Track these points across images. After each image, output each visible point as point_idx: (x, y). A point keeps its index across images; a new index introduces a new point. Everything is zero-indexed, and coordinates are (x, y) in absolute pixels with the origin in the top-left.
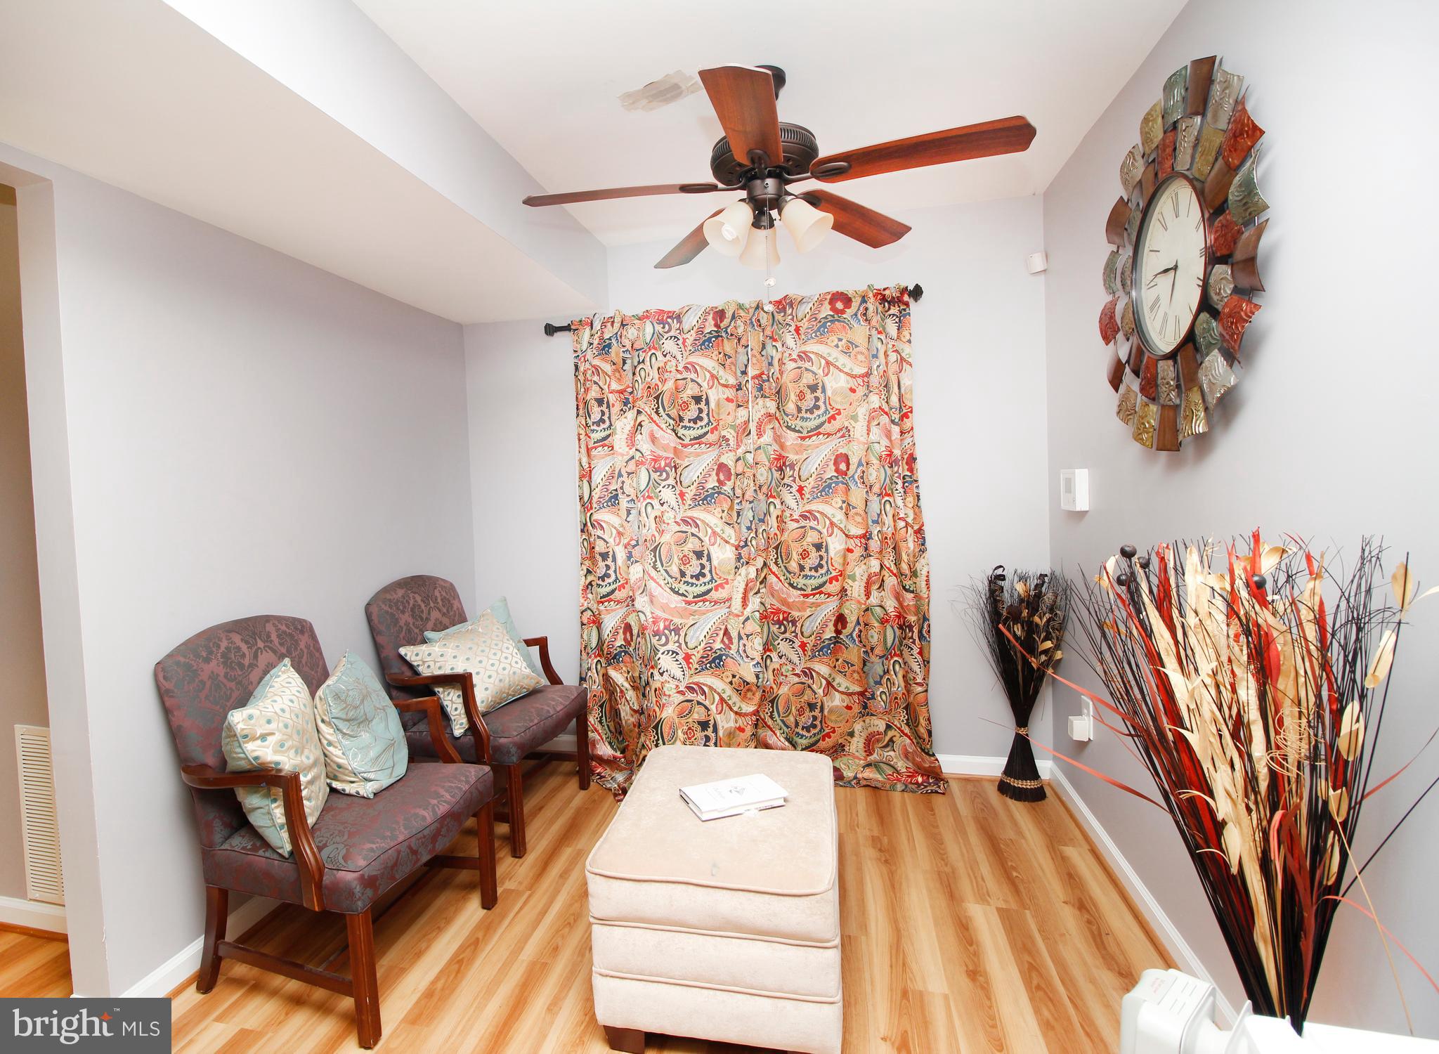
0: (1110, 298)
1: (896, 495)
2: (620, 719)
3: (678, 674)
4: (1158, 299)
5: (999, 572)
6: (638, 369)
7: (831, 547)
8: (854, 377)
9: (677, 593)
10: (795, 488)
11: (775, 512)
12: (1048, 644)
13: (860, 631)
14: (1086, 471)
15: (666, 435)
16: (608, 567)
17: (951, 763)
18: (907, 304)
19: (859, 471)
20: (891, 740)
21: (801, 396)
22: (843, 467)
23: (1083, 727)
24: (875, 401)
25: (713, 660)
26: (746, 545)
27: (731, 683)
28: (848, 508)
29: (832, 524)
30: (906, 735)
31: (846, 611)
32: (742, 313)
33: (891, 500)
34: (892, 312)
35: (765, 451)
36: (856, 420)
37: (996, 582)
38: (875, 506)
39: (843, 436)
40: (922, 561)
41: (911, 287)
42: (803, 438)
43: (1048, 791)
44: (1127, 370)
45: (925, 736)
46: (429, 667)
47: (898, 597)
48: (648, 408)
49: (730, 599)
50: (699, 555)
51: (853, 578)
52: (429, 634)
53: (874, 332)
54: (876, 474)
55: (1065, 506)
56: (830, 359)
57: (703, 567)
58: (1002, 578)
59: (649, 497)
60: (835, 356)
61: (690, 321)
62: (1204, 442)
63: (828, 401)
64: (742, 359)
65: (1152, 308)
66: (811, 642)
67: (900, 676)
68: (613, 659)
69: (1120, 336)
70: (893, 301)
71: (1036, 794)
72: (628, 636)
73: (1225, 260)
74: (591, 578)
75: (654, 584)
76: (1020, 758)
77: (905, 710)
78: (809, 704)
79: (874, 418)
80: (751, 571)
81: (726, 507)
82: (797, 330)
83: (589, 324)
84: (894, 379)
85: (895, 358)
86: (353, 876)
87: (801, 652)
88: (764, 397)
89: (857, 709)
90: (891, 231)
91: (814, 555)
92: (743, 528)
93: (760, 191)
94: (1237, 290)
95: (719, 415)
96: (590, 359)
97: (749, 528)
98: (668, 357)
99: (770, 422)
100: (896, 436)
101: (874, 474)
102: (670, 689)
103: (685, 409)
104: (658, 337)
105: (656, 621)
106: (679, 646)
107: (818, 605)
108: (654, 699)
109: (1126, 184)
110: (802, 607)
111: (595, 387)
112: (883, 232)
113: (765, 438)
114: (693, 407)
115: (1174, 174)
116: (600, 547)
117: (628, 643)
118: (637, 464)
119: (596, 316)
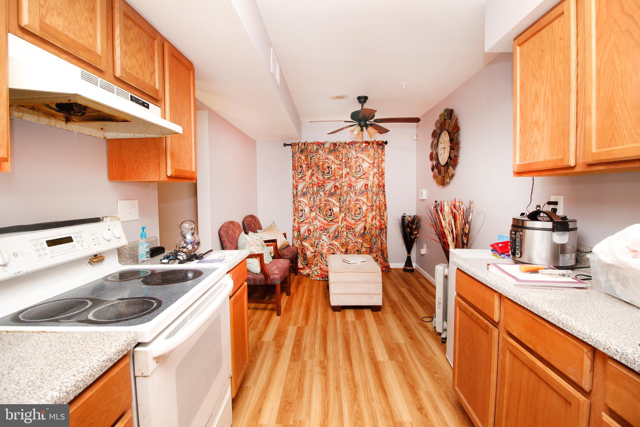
0: (431, 151)
1: (380, 195)
2: (307, 256)
3: (327, 241)
4: (441, 154)
5: (404, 215)
7: (363, 208)
8: (370, 163)
9: (325, 220)
10: (354, 192)
11: (348, 199)
12: (416, 232)
13: (370, 231)
14: (426, 190)
15: (321, 177)
16: (303, 213)
17: (392, 265)
18: (384, 146)
19: (370, 188)
20: (378, 259)
21: (356, 168)
22: (367, 187)
23: (424, 251)
24: (375, 170)
25: (336, 237)
26: (342, 208)
27: (340, 243)
28: (367, 198)
29: (364, 202)
30: (381, 258)
31: (366, 226)
32: (341, 145)
33: (379, 196)
34: (380, 147)
35: (346, 182)
36: (370, 175)
37: (403, 218)
38: (375, 198)
39: (367, 179)
40: (386, 213)
41: (385, 141)
42: (356, 179)
43: (415, 270)
44: (435, 167)
45: (386, 257)
46: (263, 238)
47: (379, 222)
48: (316, 169)
49: (338, 221)
50: (330, 210)
51: (368, 217)
52: (258, 231)
53: (376, 152)
54: (375, 190)
55: (421, 198)
56: (364, 159)
57: (331, 213)
58: (405, 216)
59: (317, 194)
60: (365, 158)
61: (327, 146)
62: (448, 183)
63: (363, 170)
64: (341, 157)
66: (357, 234)
67: (380, 242)
68: (305, 239)
69: (434, 160)
70: (381, 145)
71: (412, 271)
72: (309, 233)
73: (453, 149)
74: (295, 217)
75: (320, 217)
76: (409, 262)
77: (381, 251)
78: (357, 250)
79: (375, 175)
80: (343, 215)
81: (337, 197)
82: (356, 150)
83: (297, 144)
84: (380, 165)
85: (380, 159)
86: (278, 276)
87: (354, 237)
88: (346, 168)
89: (368, 252)
90: (385, 131)
91: (358, 211)
92: (341, 203)
93: (362, 123)
94: (455, 156)
95: (335, 172)
96: (298, 154)
97: (343, 203)
98: (320, 155)
99: (348, 174)
100: (380, 180)
101: (375, 189)
102: (325, 245)
103: (325, 170)
104: (317, 149)
105: (321, 227)
106: (327, 233)
107: (360, 224)
108: (321, 247)
109: (436, 127)
110: (355, 225)
111: (299, 162)
112: (383, 131)
113: (347, 179)
114: (327, 169)
115: (445, 129)
116: (300, 208)
117: (309, 234)
118: (313, 185)
119: (299, 142)
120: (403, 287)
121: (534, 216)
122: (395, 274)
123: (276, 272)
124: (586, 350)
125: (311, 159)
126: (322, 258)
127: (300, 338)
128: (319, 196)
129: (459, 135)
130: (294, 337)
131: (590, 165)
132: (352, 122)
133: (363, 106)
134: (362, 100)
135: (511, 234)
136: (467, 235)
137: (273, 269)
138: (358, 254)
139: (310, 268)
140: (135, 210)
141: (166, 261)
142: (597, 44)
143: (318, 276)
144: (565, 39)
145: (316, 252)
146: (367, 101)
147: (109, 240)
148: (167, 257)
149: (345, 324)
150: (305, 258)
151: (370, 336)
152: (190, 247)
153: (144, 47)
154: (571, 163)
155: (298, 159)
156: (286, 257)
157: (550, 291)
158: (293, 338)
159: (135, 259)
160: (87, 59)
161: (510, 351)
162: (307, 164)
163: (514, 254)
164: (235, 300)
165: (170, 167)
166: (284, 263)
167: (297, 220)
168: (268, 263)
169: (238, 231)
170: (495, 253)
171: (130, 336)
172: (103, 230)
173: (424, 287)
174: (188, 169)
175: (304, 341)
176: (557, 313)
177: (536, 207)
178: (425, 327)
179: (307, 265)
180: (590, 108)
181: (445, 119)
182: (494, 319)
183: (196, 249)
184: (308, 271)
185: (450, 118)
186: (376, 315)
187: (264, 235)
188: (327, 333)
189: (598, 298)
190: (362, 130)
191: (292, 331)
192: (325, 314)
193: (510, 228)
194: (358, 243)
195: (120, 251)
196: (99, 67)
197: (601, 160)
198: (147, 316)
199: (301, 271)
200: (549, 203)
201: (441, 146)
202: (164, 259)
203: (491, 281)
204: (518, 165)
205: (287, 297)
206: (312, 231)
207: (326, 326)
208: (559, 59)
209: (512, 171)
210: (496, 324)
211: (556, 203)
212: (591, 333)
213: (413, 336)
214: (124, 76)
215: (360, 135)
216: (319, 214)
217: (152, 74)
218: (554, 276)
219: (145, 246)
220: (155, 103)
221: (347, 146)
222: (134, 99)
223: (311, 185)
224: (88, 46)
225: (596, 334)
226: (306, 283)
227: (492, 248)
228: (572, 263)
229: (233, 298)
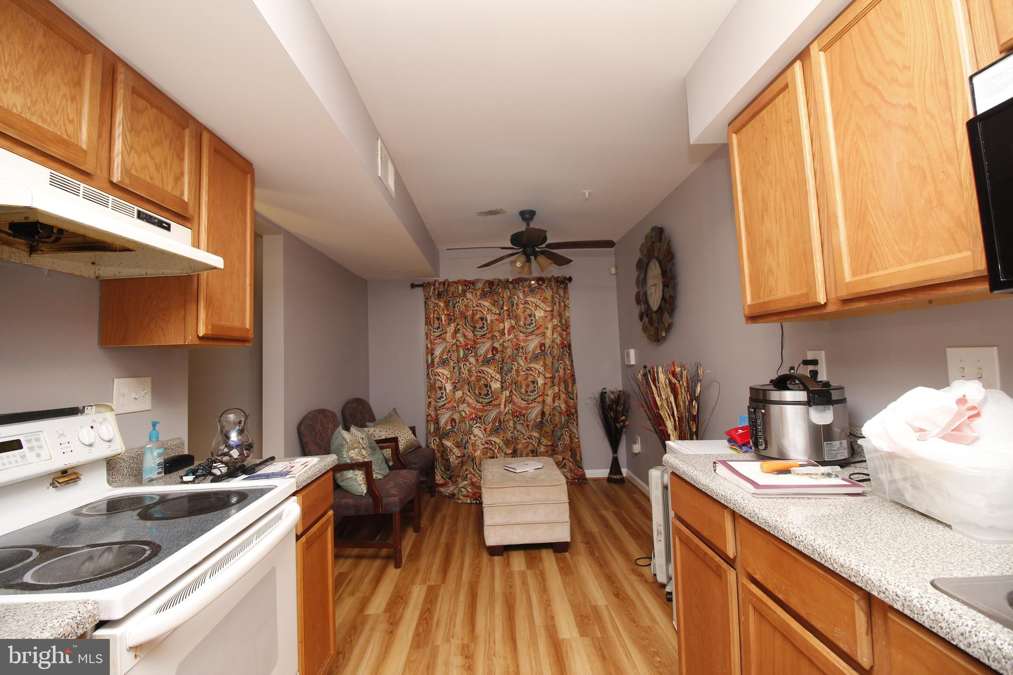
0: (638, 290)
1: (565, 360)
2: (450, 463)
3: (482, 436)
4: (652, 294)
5: (604, 390)
6: (456, 305)
7: (539, 382)
8: (546, 311)
9: (478, 402)
10: (524, 357)
11: (514, 368)
12: (623, 418)
13: (551, 418)
14: (633, 350)
15: (470, 334)
16: (442, 393)
17: (590, 474)
18: (567, 284)
19: (549, 350)
20: (565, 464)
21: (526, 319)
22: (543, 348)
23: (637, 448)
24: (555, 321)
25: (496, 430)
26: (505, 382)
27: (503, 440)
28: (545, 365)
29: (539, 372)
30: (571, 462)
31: (545, 410)
32: (501, 284)
33: (562, 362)
34: (561, 286)
35: (511, 342)
36: (548, 329)
37: (603, 395)
38: (556, 364)
39: (543, 336)
40: (575, 388)
41: (568, 277)
42: (527, 336)
43: (626, 481)
44: (644, 314)
45: (580, 460)
46: (374, 436)
47: (566, 402)
48: (462, 323)
49: (500, 404)
50: (486, 386)
51: (547, 395)
52: (367, 423)
53: (555, 294)
55: (627, 363)
56: (537, 304)
57: (488, 391)
58: (605, 393)
59: (464, 361)
60: (539, 303)
61: (479, 285)
62: (664, 339)
63: (536, 321)
64: (501, 302)
65: (650, 296)
66: (531, 424)
67: (568, 436)
68: (445, 435)
69: (642, 303)
70: (562, 282)
71: (622, 481)
72: (453, 424)
73: (667, 286)
74: (430, 400)
75: (469, 398)
76: (615, 467)
77: (570, 450)
78: (531, 451)
79: (555, 329)
80: (508, 393)
81: (496, 365)
82: (524, 291)
83: (432, 284)
84: (563, 312)
85: (563, 304)
86: (396, 498)
87: (526, 428)
88: (510, 319)
89: (550, 452)
90: (566, 261)
91: (531, 385)
92: (504, 375)
93: (529, 250)
94: (670, 296)
95: (492, 326)
96: (433, 300)
97: (506, 374)
98: (469, 300)
99: (513, 329)
100: (565, 336)
101: (556, 352)
102: (478, 443)
103: (475, 322)
104: (464, 292)
105: (471, 414)
106: (482, 424)
107: (534, 407)
108: (472, 448)
109: (641, 254)
110: (527, 409)
111: (436, 312)
112: (562, 261)
113: (511, 336)
114: (480, 322)
115: (654, 257)
116: (438, 384)
117: (454, 427)
118: (457, 347)
119: (436, 281)
120: (606, 509)
121: (782, 383)
122: (595, 487)
123: (394, 491)
124: (856, 597)
125: (454, 307)
126: (475, 466)
127: (431, 606)
128: (468, 365)
129: (673, 264)
130: (422, 603)
131: (846, 301)
132: (513, 248)
133: (528, 225)
134: (527, 216)
135: (749, 413)
136: (695, 419)
137: (387, 487)
138: (534, 456)
139: (455, 483)
140: (145, 393)
141: (190, 478)
142: (836, 127)
143: (468, 496)
144: (794, 120)
145: (464, 456)
146: (535, 218)
147: (91, 445)
148: (194, 472)
149: (508, 576)
150: (447, 466)
151: (548, 596)
152: (235, 453)
153: (166, 139)
154: (820, 300)
155: (434, 307)
156: (413, 466)
157: (806, 501)
158: (420, 606)
159: (138, 477)
160: (62, 156)
161: (754, 608)
162: (448, 315)
163: (756, 445)
164: (307, 542)
165: (203, 322)
166: (408, 476)
167: (433, 403)
168: (380, 477)
169: (331, 425)
170: (733, 445)
171: (85, 610)
172: (81, 427)
173: (640, 508)
174: (237, 324)
175: (437, 611)
176: (810, 536)
177: (789, 369)
178: (641, 576)
179: (450, 478)
180: (836, 217)
181: (654, 242)
182: (728, 554)
183: (247, 457)
184: (452, 488)
185: (660, 240)
186: (560, 558)
187: (377, 430)
188: (477, 594)
189: (879, 509)
190: (529, 261)
191: (418, 593)
192: (477, 561)
193: (748, 404)
194: (532, 439)
195: (111, 464)
196: (82, 168)
197: (859, 293)
198: (127, 573)
199: (442, 489)
200: (806, 362)
201: (650, 281)
202: (186, 475)
203: (718, 490)
204: (750, 306)
205: (415, 535)
206: (457, 421)
207: (477, 582)
208: (789, 150)
209: (743, 316)
210: (731, 563)
211: (815, 362)
212: (858, 567)
213: (621, 593)
214: (127, 181)
215: (526, 269)
216: (469, 394)
217: (179, 178)
218: (815, 477)
219: (155, 454)
220: (182, 222)
221: (511, 286)
222: (144, 216)
223: (455, 348)
224: (65, 137)
225: (867, 567)
226: (448, 510)
227: (728, 437)
228: (844, 454)
229: (303, 539)
